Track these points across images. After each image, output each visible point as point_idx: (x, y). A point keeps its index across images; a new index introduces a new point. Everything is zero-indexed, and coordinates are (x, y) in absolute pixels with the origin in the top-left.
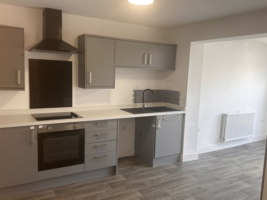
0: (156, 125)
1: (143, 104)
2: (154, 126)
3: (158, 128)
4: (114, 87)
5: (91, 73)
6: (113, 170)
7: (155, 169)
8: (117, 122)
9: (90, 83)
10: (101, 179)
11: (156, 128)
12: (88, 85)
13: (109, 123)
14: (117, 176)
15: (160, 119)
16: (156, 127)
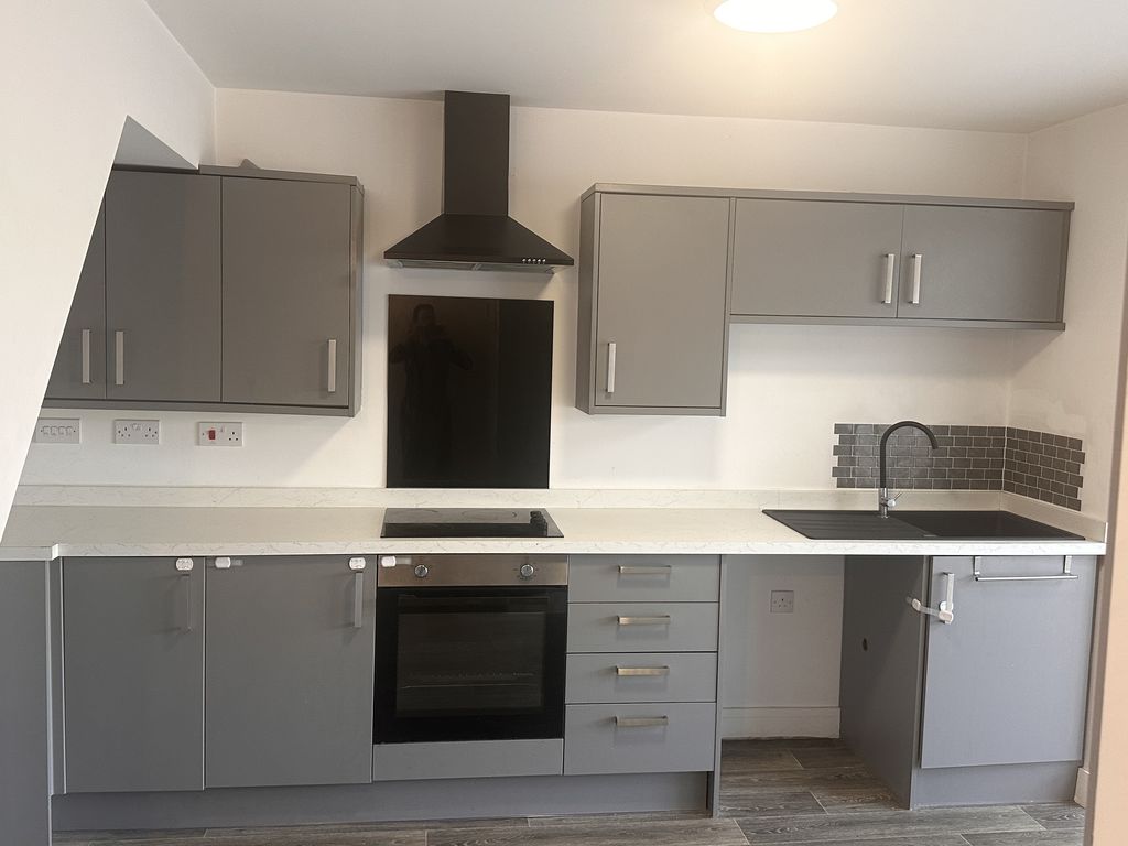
0: (928, 605)
1: (881, 495)
2: (917, 605)
3: (942, 618)
4: (720, 409)
5: (613, 346)
6: (700, 793)
7: (921, 821)
8: (716, 569)
9: (611, 389)
10: (641, 820)
11: (927, 616)
12: (601, 399)
13: (675, 570)
14: (716, 820)
15: (951, 576)
16: (930, 611)
